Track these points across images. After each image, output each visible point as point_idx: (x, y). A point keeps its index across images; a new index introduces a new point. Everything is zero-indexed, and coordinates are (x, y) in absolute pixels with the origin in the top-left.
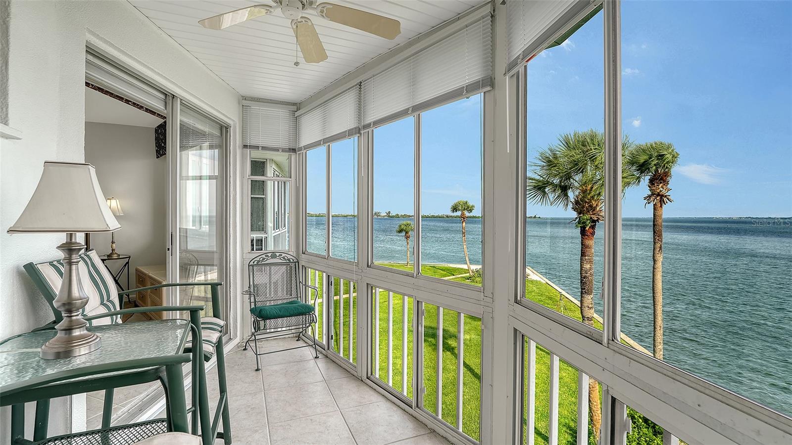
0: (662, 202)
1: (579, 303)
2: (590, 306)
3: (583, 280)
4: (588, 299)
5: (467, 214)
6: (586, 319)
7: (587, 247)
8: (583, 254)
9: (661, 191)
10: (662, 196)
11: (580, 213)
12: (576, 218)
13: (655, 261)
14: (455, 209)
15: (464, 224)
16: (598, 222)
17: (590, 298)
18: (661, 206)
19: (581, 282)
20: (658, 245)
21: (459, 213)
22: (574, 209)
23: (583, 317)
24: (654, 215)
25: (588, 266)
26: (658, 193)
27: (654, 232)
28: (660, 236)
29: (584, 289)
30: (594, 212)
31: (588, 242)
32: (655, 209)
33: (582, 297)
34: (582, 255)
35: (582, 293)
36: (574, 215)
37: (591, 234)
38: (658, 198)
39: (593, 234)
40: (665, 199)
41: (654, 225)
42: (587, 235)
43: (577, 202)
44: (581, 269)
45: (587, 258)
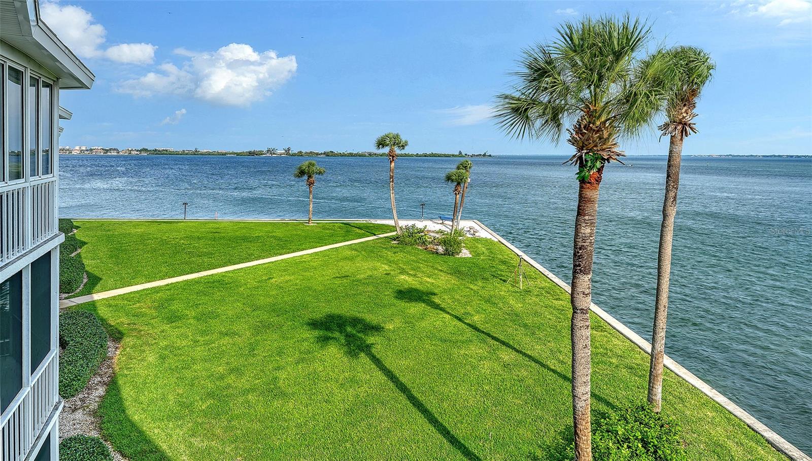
0: (684, 132)
1: (568, 289)
2: (587, 291)
3: (578, 252)
4: (585, 281)
5: (397, 151)
6: (579, 311)
7: (590, 201)
8: (580, 212)
9: (684, 117)
10: (685, 124)
11: (580, 149)
12: (574, 156)
13: (665, 216)
14: (381, 143)
15: (393, 164)
16: (609, 162)
17: (586, 279)
18: (681, 140)
19: (575, 255)
20: (672, 194)
21: (386, 150)
22: (573, 141)
23: (575, 308)
24: (671, 152)
25: (588, 231)
26: (680, 120)
27: (668, 176)
28: (676, 181)
29: (579, 265)
30: (604, 147)
31: (588, 193)
32: (672, 143)
33: (574, 277)
34: (579, 214)
35: (575, 272)
36: (572, 150)
37: (597, 181)
38: (680, 127)
39: (598, 180)
40: (688, 129)
41: (669, 166)
42: (589, 183)
43: (578, 130)
44: (576, 235)
45: (587, 218)
